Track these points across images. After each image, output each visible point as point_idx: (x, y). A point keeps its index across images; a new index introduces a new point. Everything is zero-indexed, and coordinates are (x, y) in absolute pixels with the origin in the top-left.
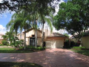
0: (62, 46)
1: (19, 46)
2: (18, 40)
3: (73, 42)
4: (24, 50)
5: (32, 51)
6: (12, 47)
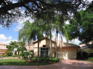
0: (75, 57)
1: (28, 57)
2: (26, 51)
3: (86, 52)
4: (38, 62)
5: (48, 62)
6: (20, 58)
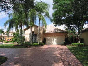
0: (63, 42)
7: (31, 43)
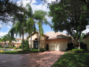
7: (31, 50)
